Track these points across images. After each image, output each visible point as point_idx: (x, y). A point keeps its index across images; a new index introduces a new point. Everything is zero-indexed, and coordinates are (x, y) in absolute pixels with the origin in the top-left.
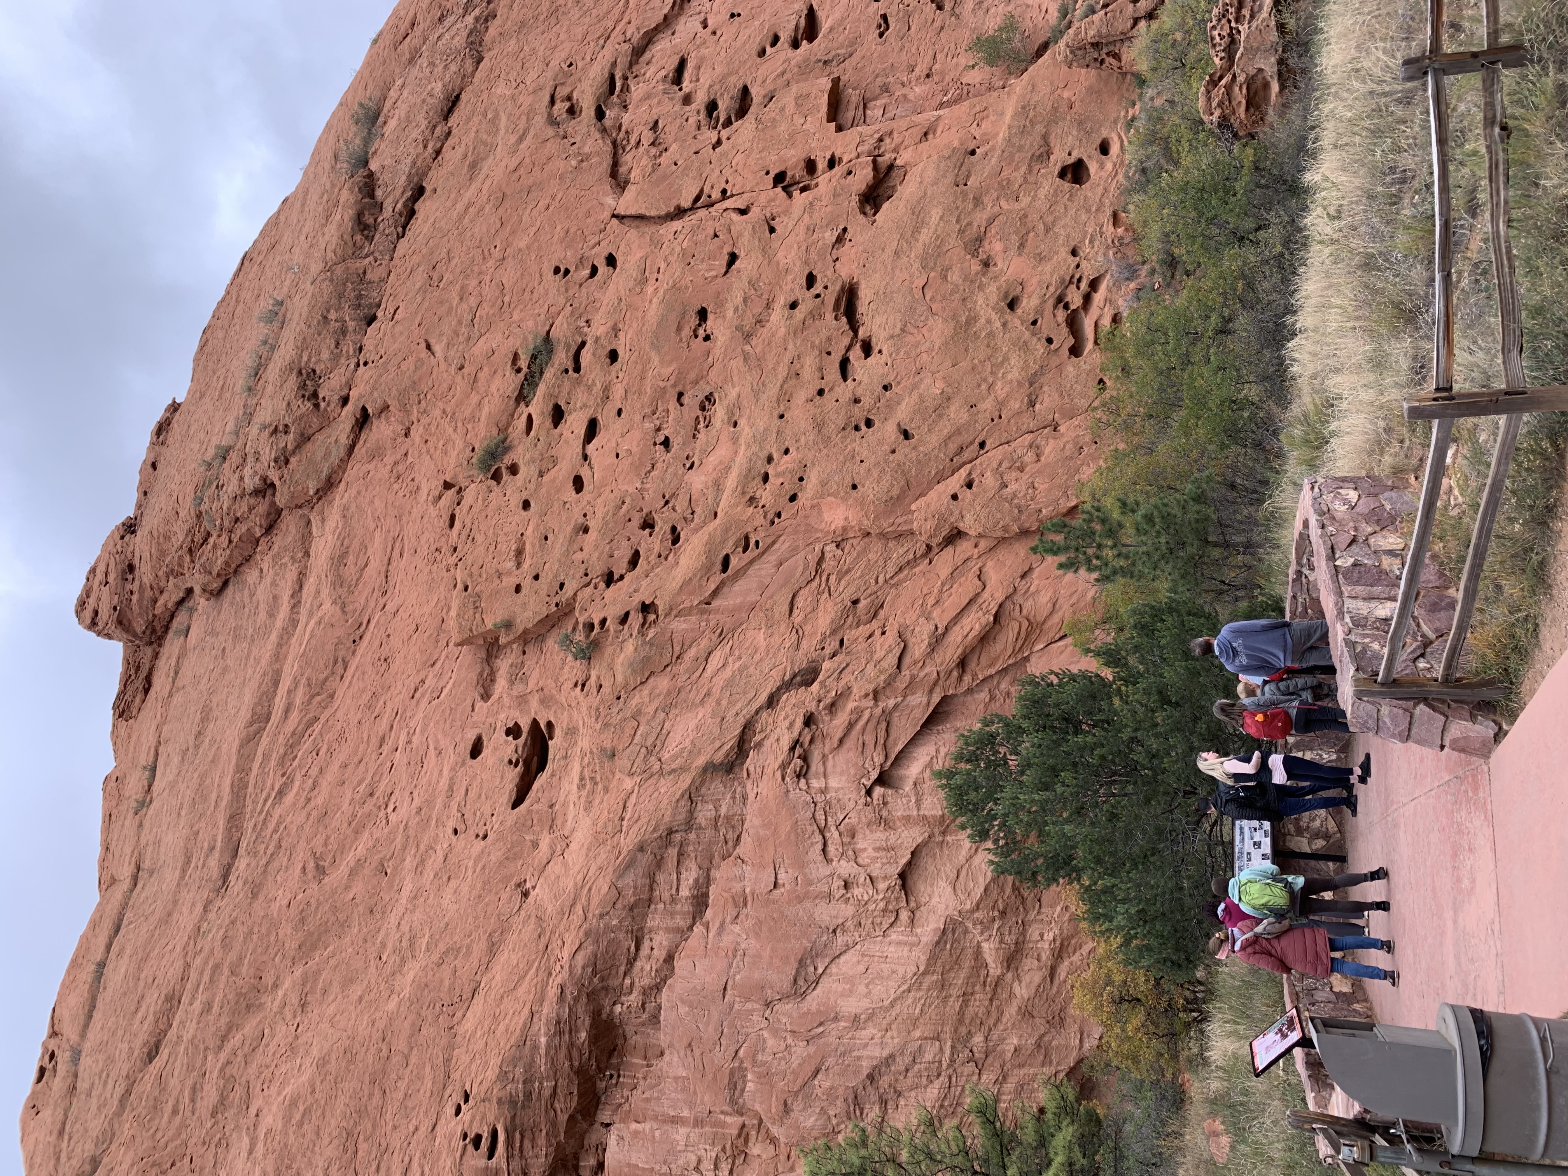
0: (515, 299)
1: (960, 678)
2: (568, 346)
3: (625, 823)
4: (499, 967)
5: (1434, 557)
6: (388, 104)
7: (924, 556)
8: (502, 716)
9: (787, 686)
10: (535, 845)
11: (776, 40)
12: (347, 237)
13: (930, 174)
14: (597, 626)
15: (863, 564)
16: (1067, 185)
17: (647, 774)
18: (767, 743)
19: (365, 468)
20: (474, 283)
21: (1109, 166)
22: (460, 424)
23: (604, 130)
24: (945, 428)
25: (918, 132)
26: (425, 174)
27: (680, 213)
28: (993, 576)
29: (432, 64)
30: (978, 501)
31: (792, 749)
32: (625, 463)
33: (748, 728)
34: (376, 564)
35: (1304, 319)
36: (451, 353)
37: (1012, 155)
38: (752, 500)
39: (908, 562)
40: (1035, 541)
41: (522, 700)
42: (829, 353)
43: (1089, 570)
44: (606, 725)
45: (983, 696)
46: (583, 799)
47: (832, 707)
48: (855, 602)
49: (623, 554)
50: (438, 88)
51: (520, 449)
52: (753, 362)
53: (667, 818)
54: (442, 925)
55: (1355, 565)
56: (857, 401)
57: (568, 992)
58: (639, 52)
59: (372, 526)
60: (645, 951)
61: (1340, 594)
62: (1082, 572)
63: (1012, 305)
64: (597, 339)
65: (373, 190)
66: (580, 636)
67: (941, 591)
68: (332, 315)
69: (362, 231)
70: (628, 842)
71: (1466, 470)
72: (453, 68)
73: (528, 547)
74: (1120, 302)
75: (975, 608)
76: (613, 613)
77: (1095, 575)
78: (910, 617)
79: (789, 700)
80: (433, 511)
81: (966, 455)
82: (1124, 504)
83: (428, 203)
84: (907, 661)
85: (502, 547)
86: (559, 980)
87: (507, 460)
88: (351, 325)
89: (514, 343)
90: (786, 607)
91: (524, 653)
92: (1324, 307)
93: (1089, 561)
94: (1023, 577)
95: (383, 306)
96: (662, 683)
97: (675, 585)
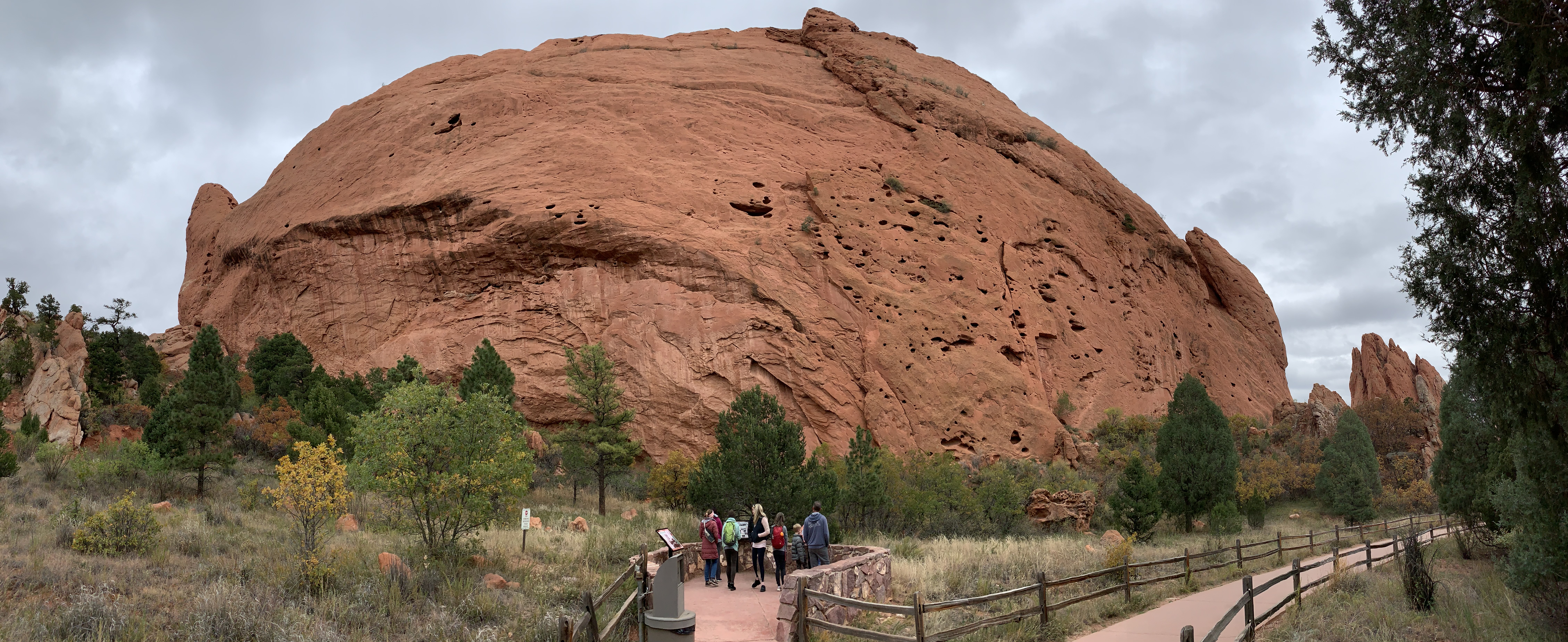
0: (968, 198)
1: (800, 396)
2: (946, 220)
3: (726, 252)
4: (655, 210)
5: (860, 613)
6: (1057, 154)
7: (855, 377)
8: (773, 195)
9: (794, 318)
10: (713, 215)
11: (1073, 314)
12: (997, 128)
13: (1017, 376)
14: (817, 233)
15: (850, 350)
16: (1010, 434)
17: (751, 260)
18: (767, 311)
19: (887, 130)
20: (975, 181)
21: (1018, 452)
22: (909, 171)
23: (1040, 241)
24: (911, 384)
25: (1034, 371)
26: (1024, 164)
27: (1004, 271)
28: (847, 409)
29: (1074, 175)
30: (879, 401)
31: (765, 323)
32: (893, 243)
33: (774, 303)
34: (841, 135)
35: (956, 543)
36: (943, 169)
37: (1023, 410)
38: (878, 299)
39: (852, 371)
40: (862, 427)
41: (782, 203)
42: (943, 333)
43: (851, 453)
44: (772, 240)
45: (793, 407)
46: (736, 233)
47: (784, 339)
48: (833, 347)
49: (850, 243)
50: (1062, 175)
51: (898, 197)
52: (940, 300)
53: (730, 270)
54: (670, 183)
55: (855, 575)
56: (923, 345)
57: (648, 240)
58: (1073, 258)
59: (860, 133)
61: (843, 570)
62: (850, 450)
63: (963, 413)
64: (950, 233)
65: (1018, 142)
66: (812, 225)
67: (839, 386)
68: (960, 119)
69: (1000, 135)
70: (718, 254)
71: (894, 624)
72: (1071, 183)
73: (852, 201)
74: (964, 460)
75: (832, 402)
76: (823, 239)
77: (849, 456)
78: (827, 372)
79: (787, 319)
80: (868, 160)
81: (900, 395)
82: (879, 467)
83: (1012, 164)
84: (807, 372)
85: (852, 190)
86: (653, 236)
87: (893, 192)
88: (956, 126)
89: (947, 196)
90: (830, 317)
91: (803, 202)
92: (960, 551)
93: (855, 452)
94: (847, 423)
95: (965, 141)
96: (793, 263)
97: (838, 267)
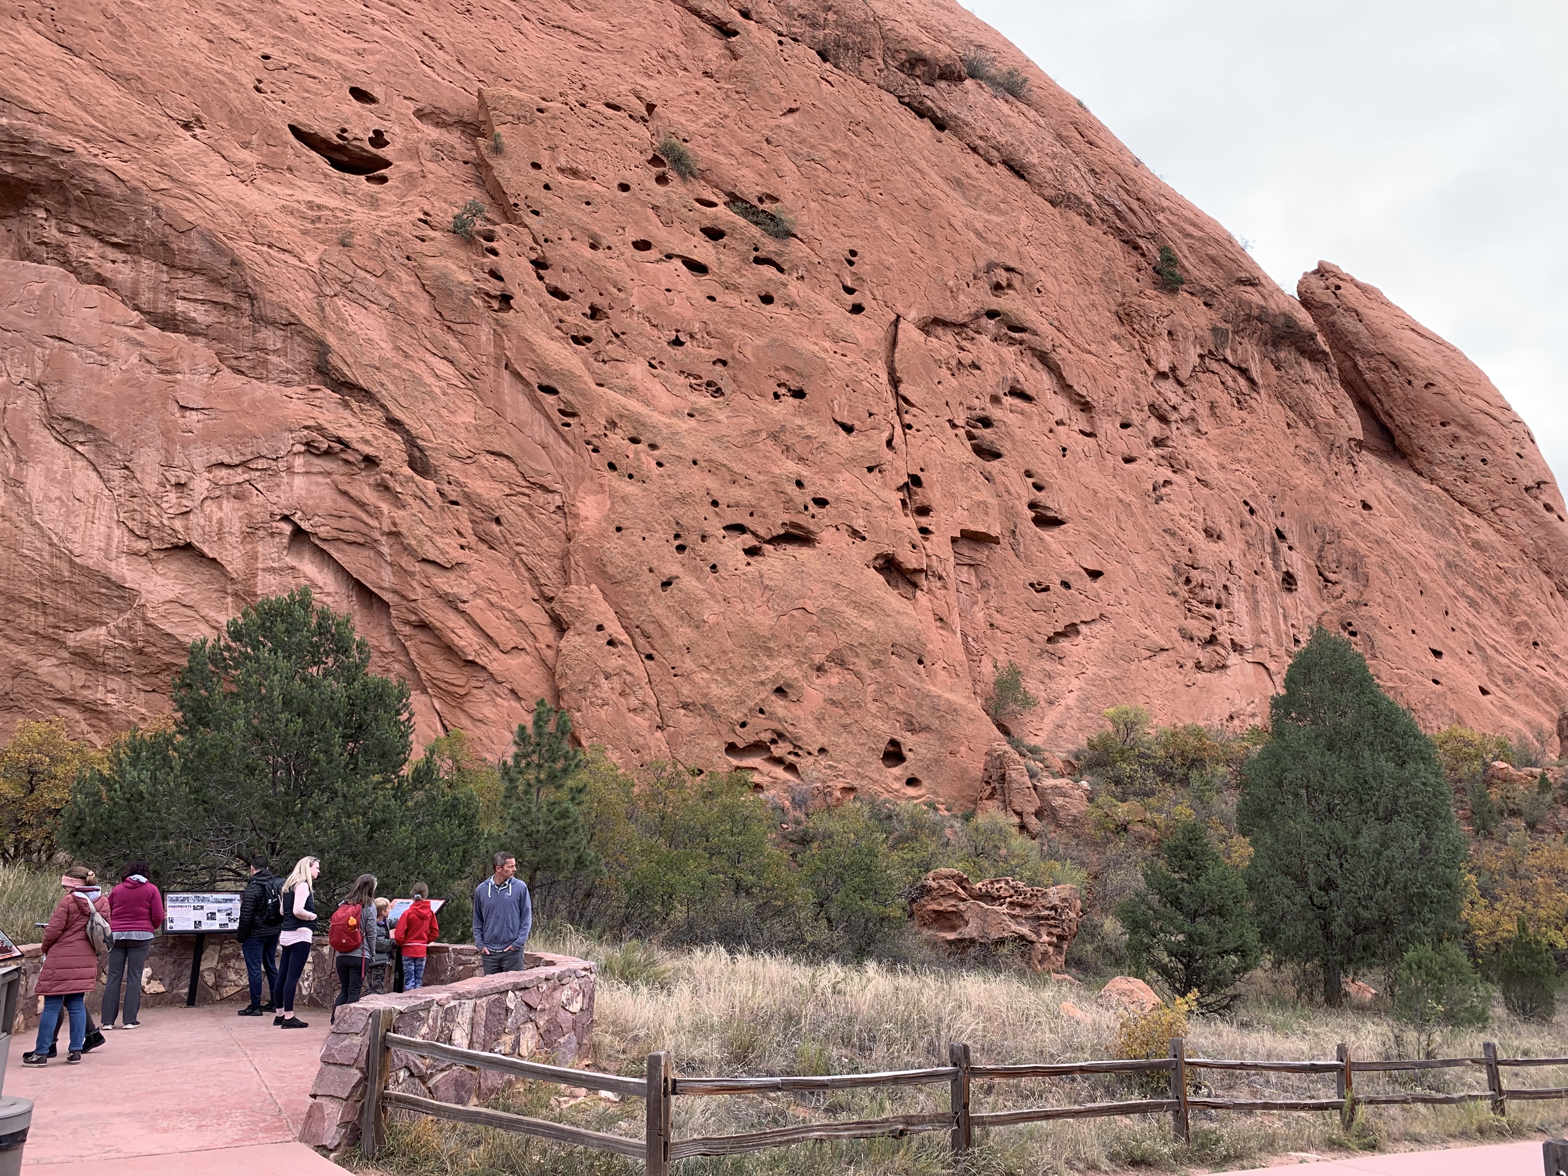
0: (831, 207)
1: (408, 623)
2: (780, 254)
3: (265, 249)
4: (98, 82)
5: (510, 1084)
6: (1023, 107)
7: (542, 594)
8: (397, 129)
9: (410, 440)
10: (246, 145)
11: (1038, 487)
12: (905, 44)
13: (906, 622)
14: (490, 244)
15: (538, 531)
16: (883, 746)
17: (322, 279)
18: (347, 414)
19: (675, 23)
20: (849, 167)
21: (896, 786)
22: (712, 131)
23: (977, 316)
24: (670, 622)
25: (943, 612)
26: (956, 133)
27: (895, 382)
28: (516, 661)
29: (1054, 156)
30: (595, 650)
31: (339, 440)
32: (661, 297)
33: (366, 395)
34: (574, 18)
35: (744, 961)
36: (783, 134)
37: (915, 697)
38: (614, 424)
39: (536, 578)
40: (550, 704)
41: (413, 153)
42: (751, 514)
43: (516, 756)
44: (379, 241)
45: (387, 645)
46: (296, 205)
47: (384, 487)
48: (498, 521)
49: (566, 283)
50: (1033, 158)
51: (682, 190)
52: (750, 440)
53: (268, 295)
54: (153, 24)
55: (507, 1009)
56: (704, 538)
57: (65, 158)
58: (1043, 358)
59: (615, 21)
60: (111, 253)
61: (479, 996)
62: (515, 749)
63: (780, 691)
64: (785, 285)
65: (946, 79)
66: (479, 225)
67: (503, 608)
68: (831, 16)
69: (909, 61)
70: (243, 249)
71: (593, 1112)
72: (1049, 177)
73: (580, 183)
74: (773, 792)
75: (483, 641)
76: (503, 264)
77: (510, 762)
78: (478, 576)
79: (395, 442)
80: (624, 88)
81: (641, 641)
82: (580, 791)
83: (929, 132)
84: (430, 569)
85: (582, 156)
86: (80, 150)
87: (672, 174)
88: (820, 34)
89: (788, 199)
90: (497, 448)
91: (466, 163)
92: (755, 980)
93: (525, 756)
94: (512, 691)
95: (835, 70)
96: (422, 307)
97: (529, 334)
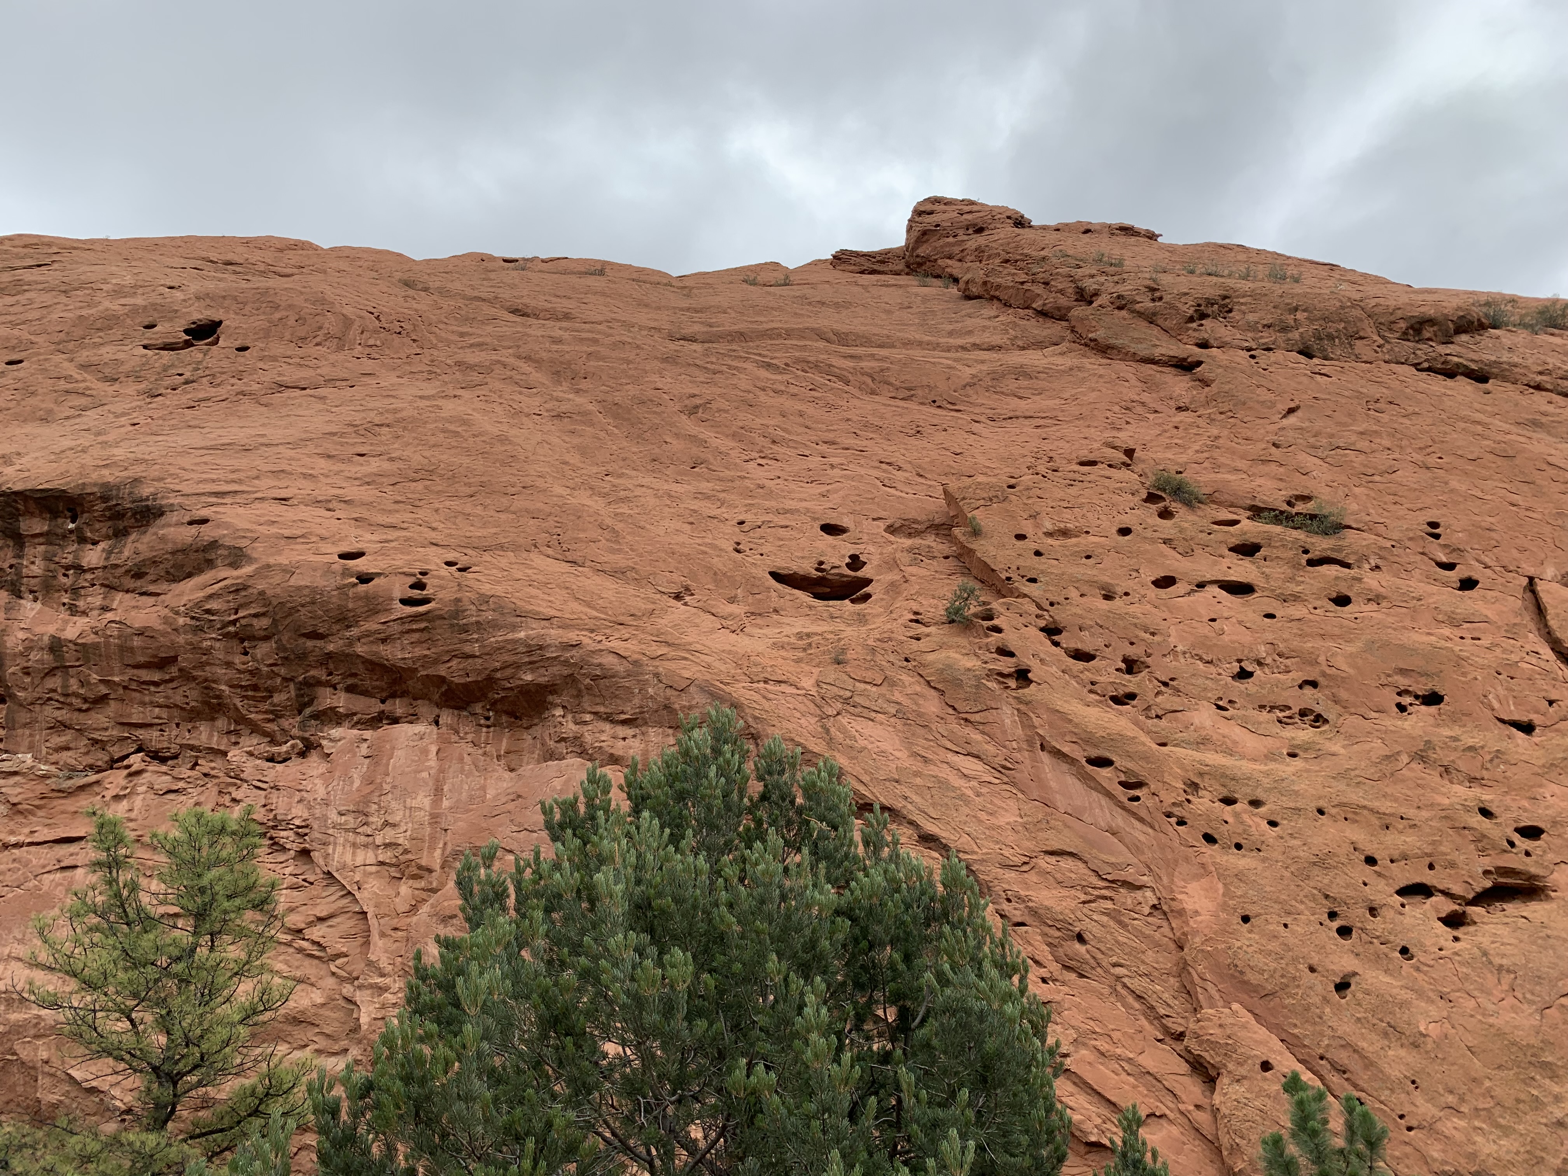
0: (1381, 486)
2: (1340, 550)
4: (600, 582)
7: (1167, 1031)
8: (871, 548)
10: (732, 600)
14: (991, 623)
17: (820, 702)
19: (1131, 379)
22: (1207, 455)
24: (1369, 1043)
32: (1205, 630)
34: (1023, 406)
38: (1194, 785)
39: (1152, 1008)
41: (891, 564)
42: (1431, 867)
44: (873, 651)
46: (786, 640)
48: (1080, 938)
49: (1086, 643)
51: (1193, 517)
52: (1386, 768)
54: (642, 524)
56: (1372, 911)
57: (577, 652)
59: (1066, 395)
64: (1359, 580)
66: (974, 607)
67: (1118, 1058)
68: (1301, 315)
70: (740, 691)
73: (1074, 540)
75: (1104, 1111)
76: (1009, 638)
80: (1095, 444)
85: (1067, 515)
87: (1175, 506)
88: (1295, 335)
89: (1323, 493)
90: (1055, 846)
91: (947, 557)
95: (1327, 362)
97: (1059, 706)
